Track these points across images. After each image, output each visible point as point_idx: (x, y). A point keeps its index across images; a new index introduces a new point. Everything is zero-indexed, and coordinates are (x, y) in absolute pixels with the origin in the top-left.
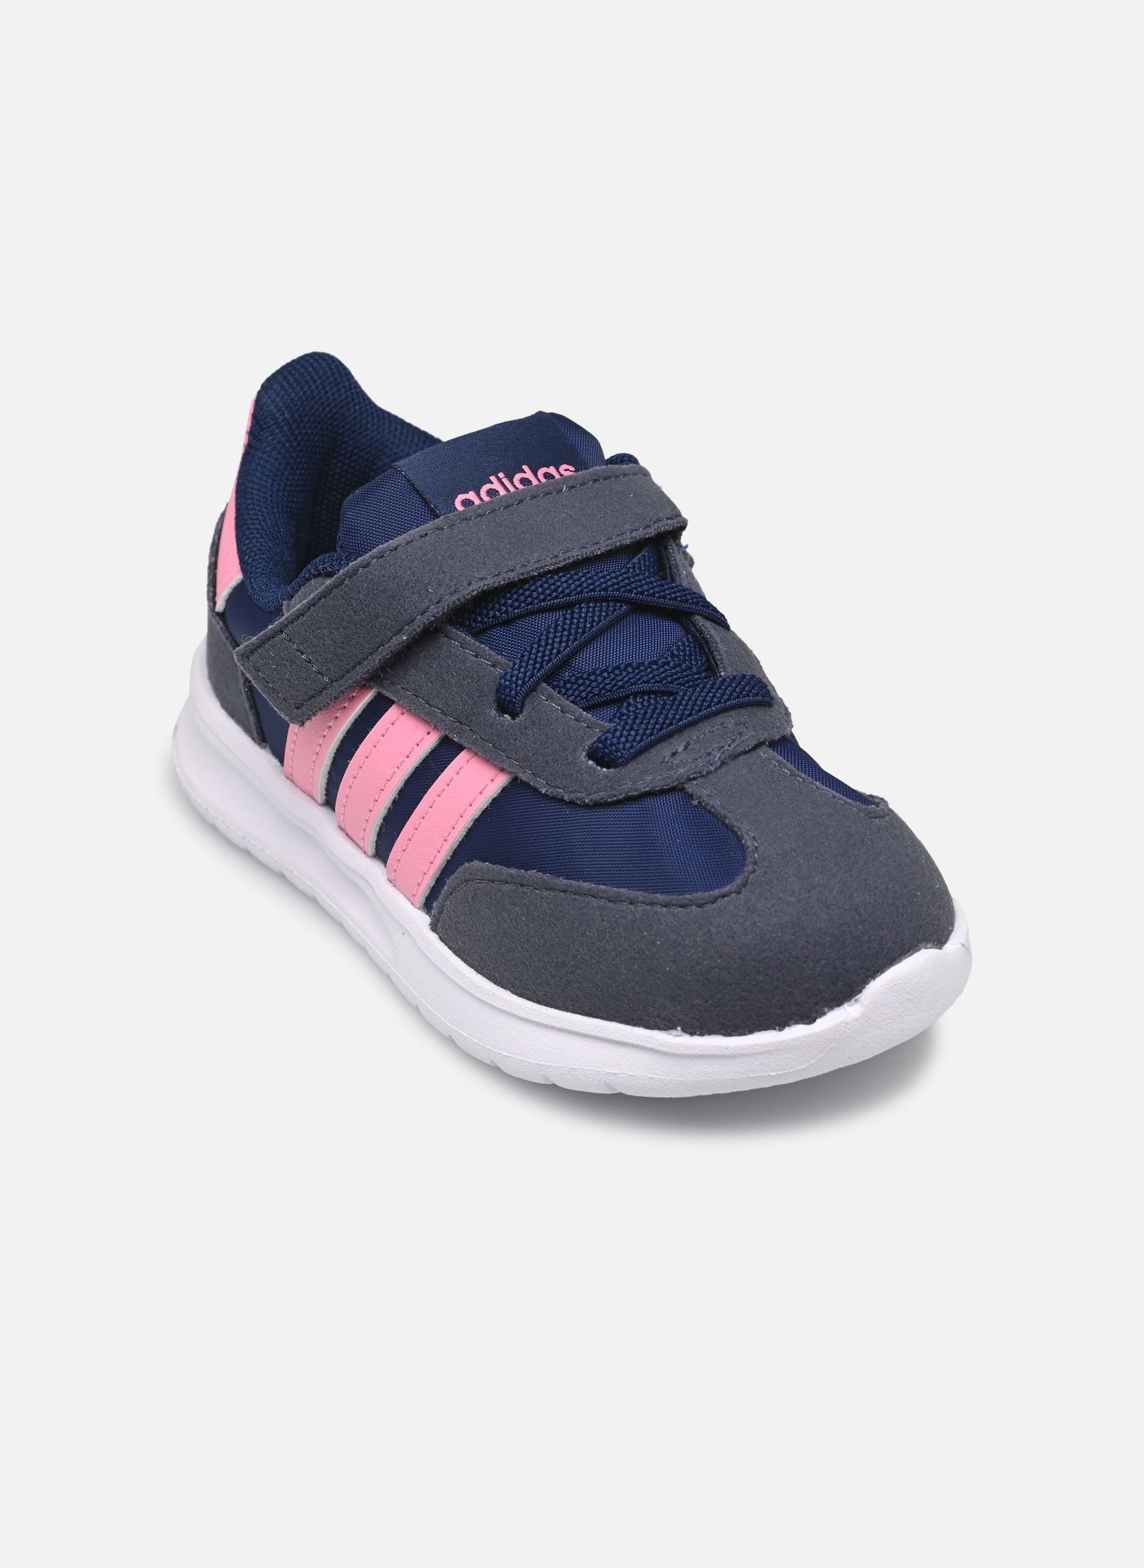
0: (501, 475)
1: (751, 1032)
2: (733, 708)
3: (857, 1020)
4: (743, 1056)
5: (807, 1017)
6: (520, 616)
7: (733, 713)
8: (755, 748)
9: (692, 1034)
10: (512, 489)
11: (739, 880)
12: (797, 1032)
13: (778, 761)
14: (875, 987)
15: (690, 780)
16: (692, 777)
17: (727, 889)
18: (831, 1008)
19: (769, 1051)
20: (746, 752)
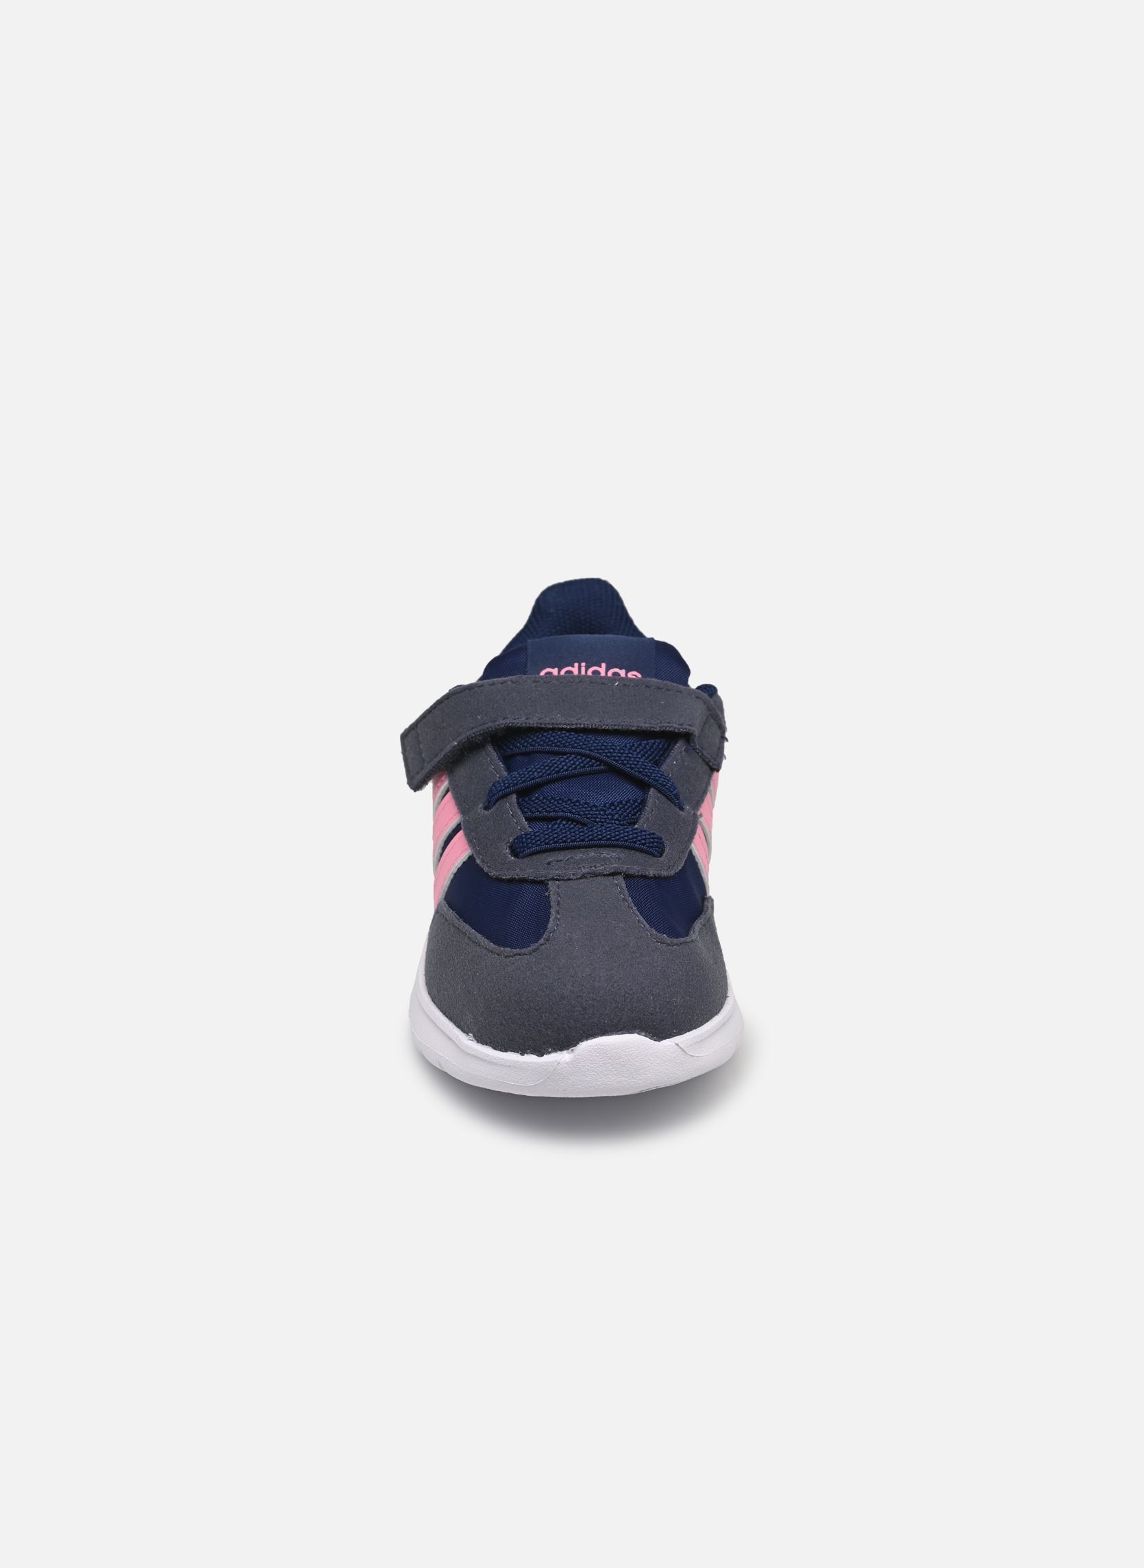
0: (583, 664)
1: (506, 1051)
2: (620, 847)
3: (567, 1063)
4: (496, 1064)
5: (539, 1052)
6: (540, 752)
7: (618, 850)
8: (613, 874)
9: (478, 1042)
10: (583, 673)
11: (533, 947)
12: (531, 1058)
13: (621, 888)
14: (585, 1046)
15: (553, 879)
16: (556, 878)
17: (524, 950)
18: (555, 1050)
19: (510, 1066)
20: (605, 875)
